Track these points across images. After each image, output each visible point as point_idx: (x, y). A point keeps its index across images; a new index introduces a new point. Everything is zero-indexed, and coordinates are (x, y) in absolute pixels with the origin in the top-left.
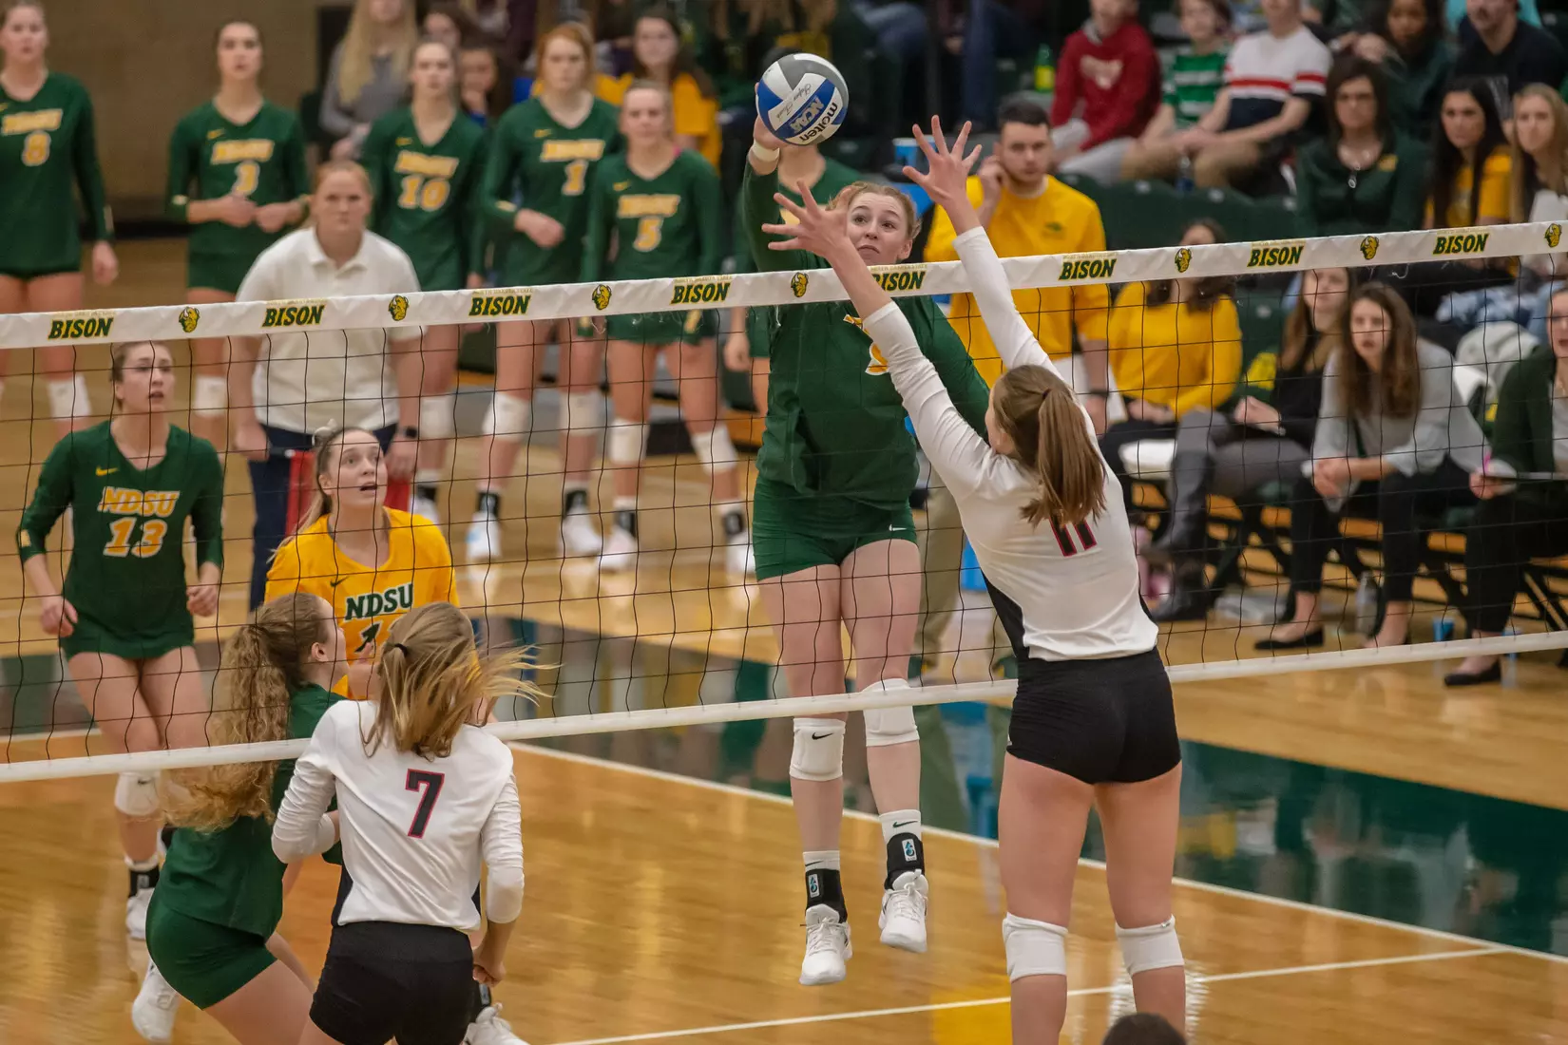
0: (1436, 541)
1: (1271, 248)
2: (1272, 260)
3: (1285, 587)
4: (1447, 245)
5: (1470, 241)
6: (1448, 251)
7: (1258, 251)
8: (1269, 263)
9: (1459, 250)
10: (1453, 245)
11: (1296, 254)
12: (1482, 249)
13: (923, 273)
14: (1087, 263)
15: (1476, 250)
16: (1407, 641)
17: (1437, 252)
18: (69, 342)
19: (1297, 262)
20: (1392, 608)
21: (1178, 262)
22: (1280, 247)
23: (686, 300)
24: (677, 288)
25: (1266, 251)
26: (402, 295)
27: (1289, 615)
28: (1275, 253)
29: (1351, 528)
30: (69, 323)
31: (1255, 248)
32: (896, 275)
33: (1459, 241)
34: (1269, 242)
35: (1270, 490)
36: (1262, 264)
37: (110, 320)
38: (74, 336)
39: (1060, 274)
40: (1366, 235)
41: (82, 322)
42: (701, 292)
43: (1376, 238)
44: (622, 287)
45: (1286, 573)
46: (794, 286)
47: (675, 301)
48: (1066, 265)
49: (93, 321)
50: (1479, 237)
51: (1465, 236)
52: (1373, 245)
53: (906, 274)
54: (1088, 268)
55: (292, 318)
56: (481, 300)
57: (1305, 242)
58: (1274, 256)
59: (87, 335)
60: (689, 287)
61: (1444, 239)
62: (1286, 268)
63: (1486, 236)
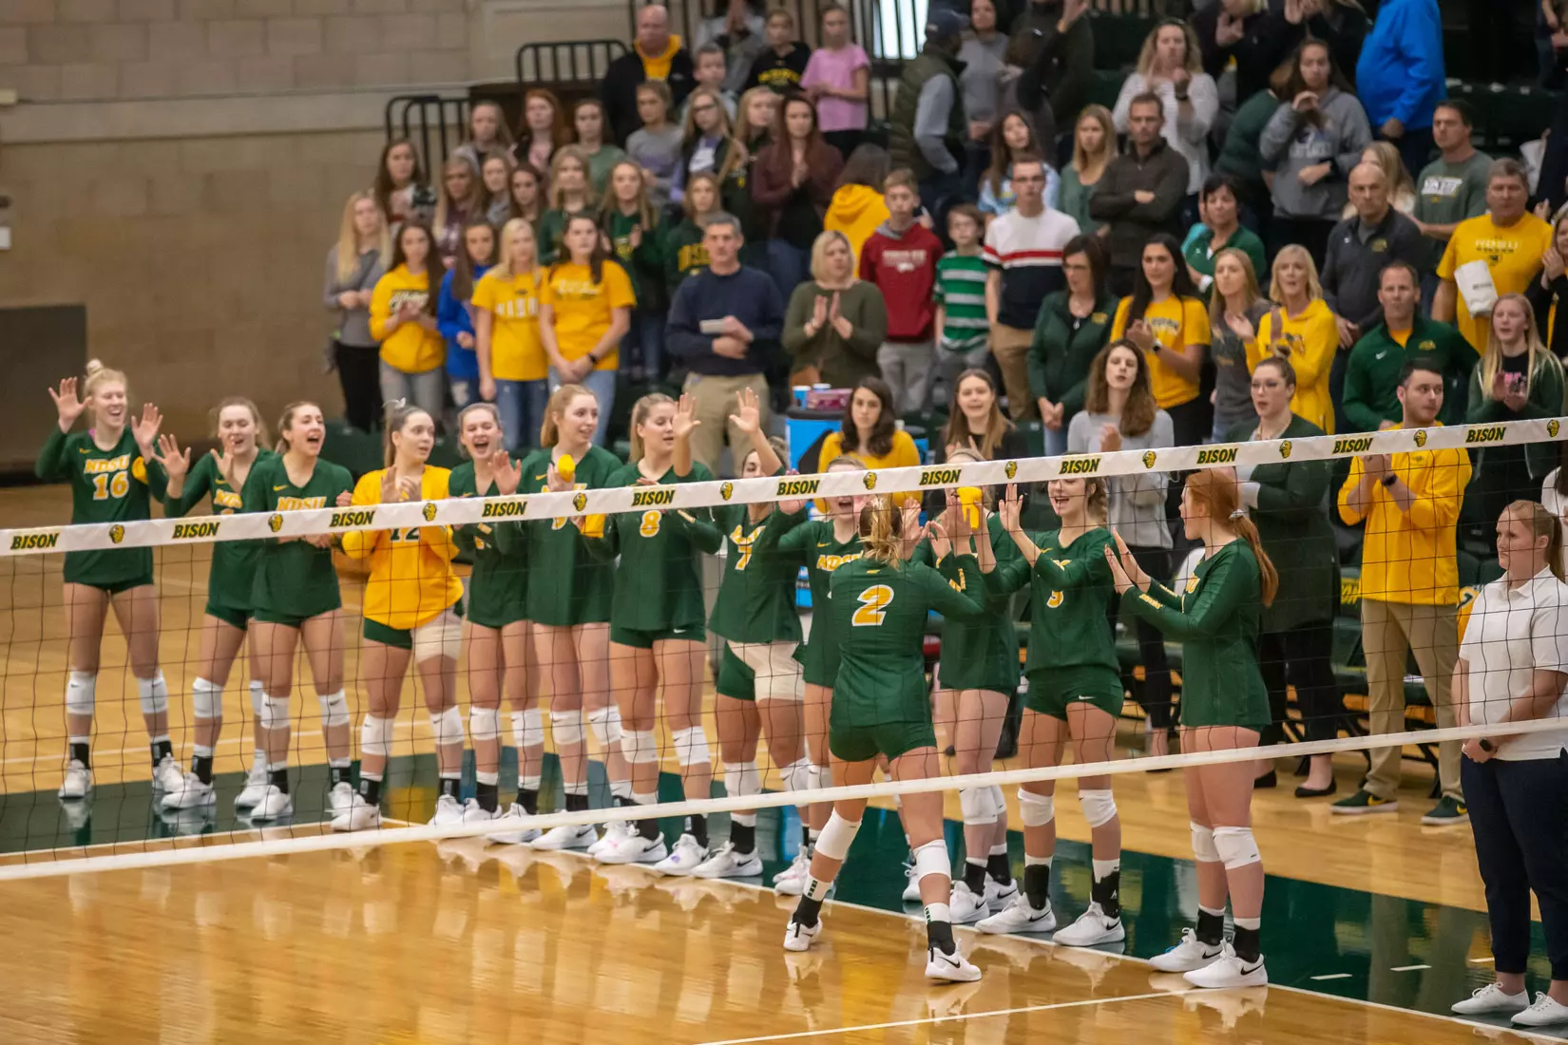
1: (1076, 460)
2: (1077, 469)
4: (1206, 457)
5: (1224, 454)
6: (1207, 462)
7: (1067, 462)
8: (1075, 471)
9: (1216, 461)
11: (1095, 465)
12: (1233, 460)
13: (818, 482)
14: (940, 472)
15: (1229, 460)
17: (1199, 462)
18: (188, 540)
19: (1095, 470)
21: (1007, 471)
22: (1083, 459)
23: (643, 503)
24: (636, 495)
25: (1072, 462)
26: (432, 502)
28: (1079, 464)
30: (187, 526)
31: (1064, 460)
32: (798, 483)
33: (1215, 453)
36: (1070, 471)
37: (218, 524)
38: (191, 536)
39: (920, 481)
40: (1146, 450)
41: (197, 525)
42: (654, 497)
43: (1154, 452)
44: (596, 494)
46: (722, 492)
47: (634, 504)
48: (924, 474)
49: (205, 525)
50: (1231, 450)
51: (1220, 450)
52: (1152, 457)
53: (806, 482)
54: (940, 476)
55: (351, 520)
56: (490, 505)
58: (1079, 466)
59: (201, 535)
60: (645, 494)
61: (1205, 452)
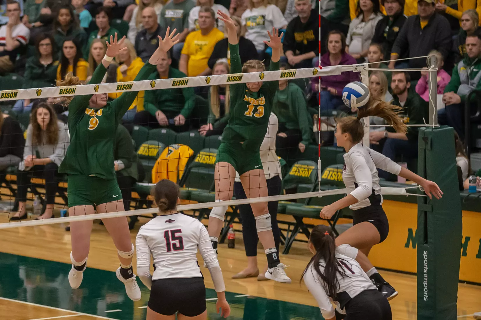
0: (61, 185)
1: (8, 92)
2: (8, 96)
3: (13, 200)
4: (63, 92)
5: (70, 90)
6: (63, 93)
7: (4, 94)
8: (7, 97)
9: (67, 93)
10: (65, 91)
11: (16, 95)
12: (74, 93)
15: (72, 93)
16: (53, 217)
17: (60, 93)
19: (16, 97)
20: (48, 206)
22: (10, 92)
25: (6, 93)
27: (16, 209)
28: (9, 94)
29: (34, 181)
31: (2, 93)
33: (67, 90)
34: (7, 91)
35: (9, 169)
36: (5, 98)
40: (38, 88)
43: (41, 89)
45: (14, 196)
50: (73, 89)
51: (69, 88)
52: (40, 91)
57: (18, 91)
58: (9, 95)
61: (62, 89)
62: (13, 99)
63: (75, 89)
